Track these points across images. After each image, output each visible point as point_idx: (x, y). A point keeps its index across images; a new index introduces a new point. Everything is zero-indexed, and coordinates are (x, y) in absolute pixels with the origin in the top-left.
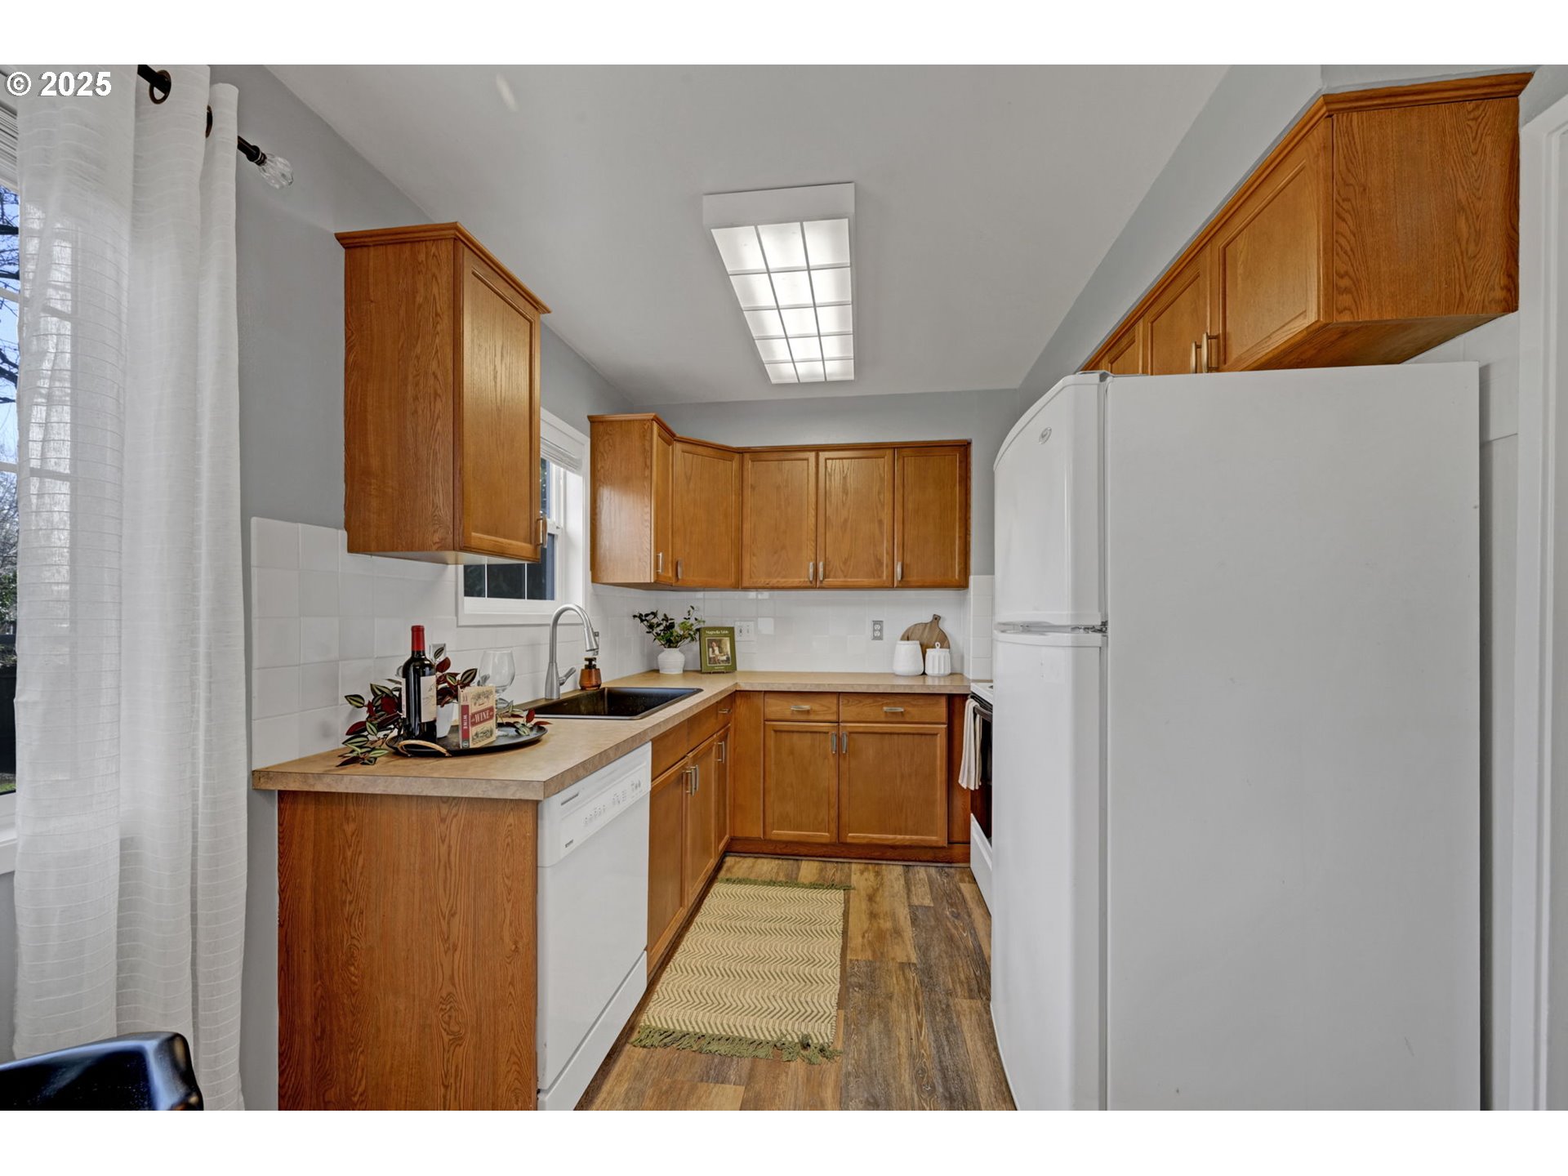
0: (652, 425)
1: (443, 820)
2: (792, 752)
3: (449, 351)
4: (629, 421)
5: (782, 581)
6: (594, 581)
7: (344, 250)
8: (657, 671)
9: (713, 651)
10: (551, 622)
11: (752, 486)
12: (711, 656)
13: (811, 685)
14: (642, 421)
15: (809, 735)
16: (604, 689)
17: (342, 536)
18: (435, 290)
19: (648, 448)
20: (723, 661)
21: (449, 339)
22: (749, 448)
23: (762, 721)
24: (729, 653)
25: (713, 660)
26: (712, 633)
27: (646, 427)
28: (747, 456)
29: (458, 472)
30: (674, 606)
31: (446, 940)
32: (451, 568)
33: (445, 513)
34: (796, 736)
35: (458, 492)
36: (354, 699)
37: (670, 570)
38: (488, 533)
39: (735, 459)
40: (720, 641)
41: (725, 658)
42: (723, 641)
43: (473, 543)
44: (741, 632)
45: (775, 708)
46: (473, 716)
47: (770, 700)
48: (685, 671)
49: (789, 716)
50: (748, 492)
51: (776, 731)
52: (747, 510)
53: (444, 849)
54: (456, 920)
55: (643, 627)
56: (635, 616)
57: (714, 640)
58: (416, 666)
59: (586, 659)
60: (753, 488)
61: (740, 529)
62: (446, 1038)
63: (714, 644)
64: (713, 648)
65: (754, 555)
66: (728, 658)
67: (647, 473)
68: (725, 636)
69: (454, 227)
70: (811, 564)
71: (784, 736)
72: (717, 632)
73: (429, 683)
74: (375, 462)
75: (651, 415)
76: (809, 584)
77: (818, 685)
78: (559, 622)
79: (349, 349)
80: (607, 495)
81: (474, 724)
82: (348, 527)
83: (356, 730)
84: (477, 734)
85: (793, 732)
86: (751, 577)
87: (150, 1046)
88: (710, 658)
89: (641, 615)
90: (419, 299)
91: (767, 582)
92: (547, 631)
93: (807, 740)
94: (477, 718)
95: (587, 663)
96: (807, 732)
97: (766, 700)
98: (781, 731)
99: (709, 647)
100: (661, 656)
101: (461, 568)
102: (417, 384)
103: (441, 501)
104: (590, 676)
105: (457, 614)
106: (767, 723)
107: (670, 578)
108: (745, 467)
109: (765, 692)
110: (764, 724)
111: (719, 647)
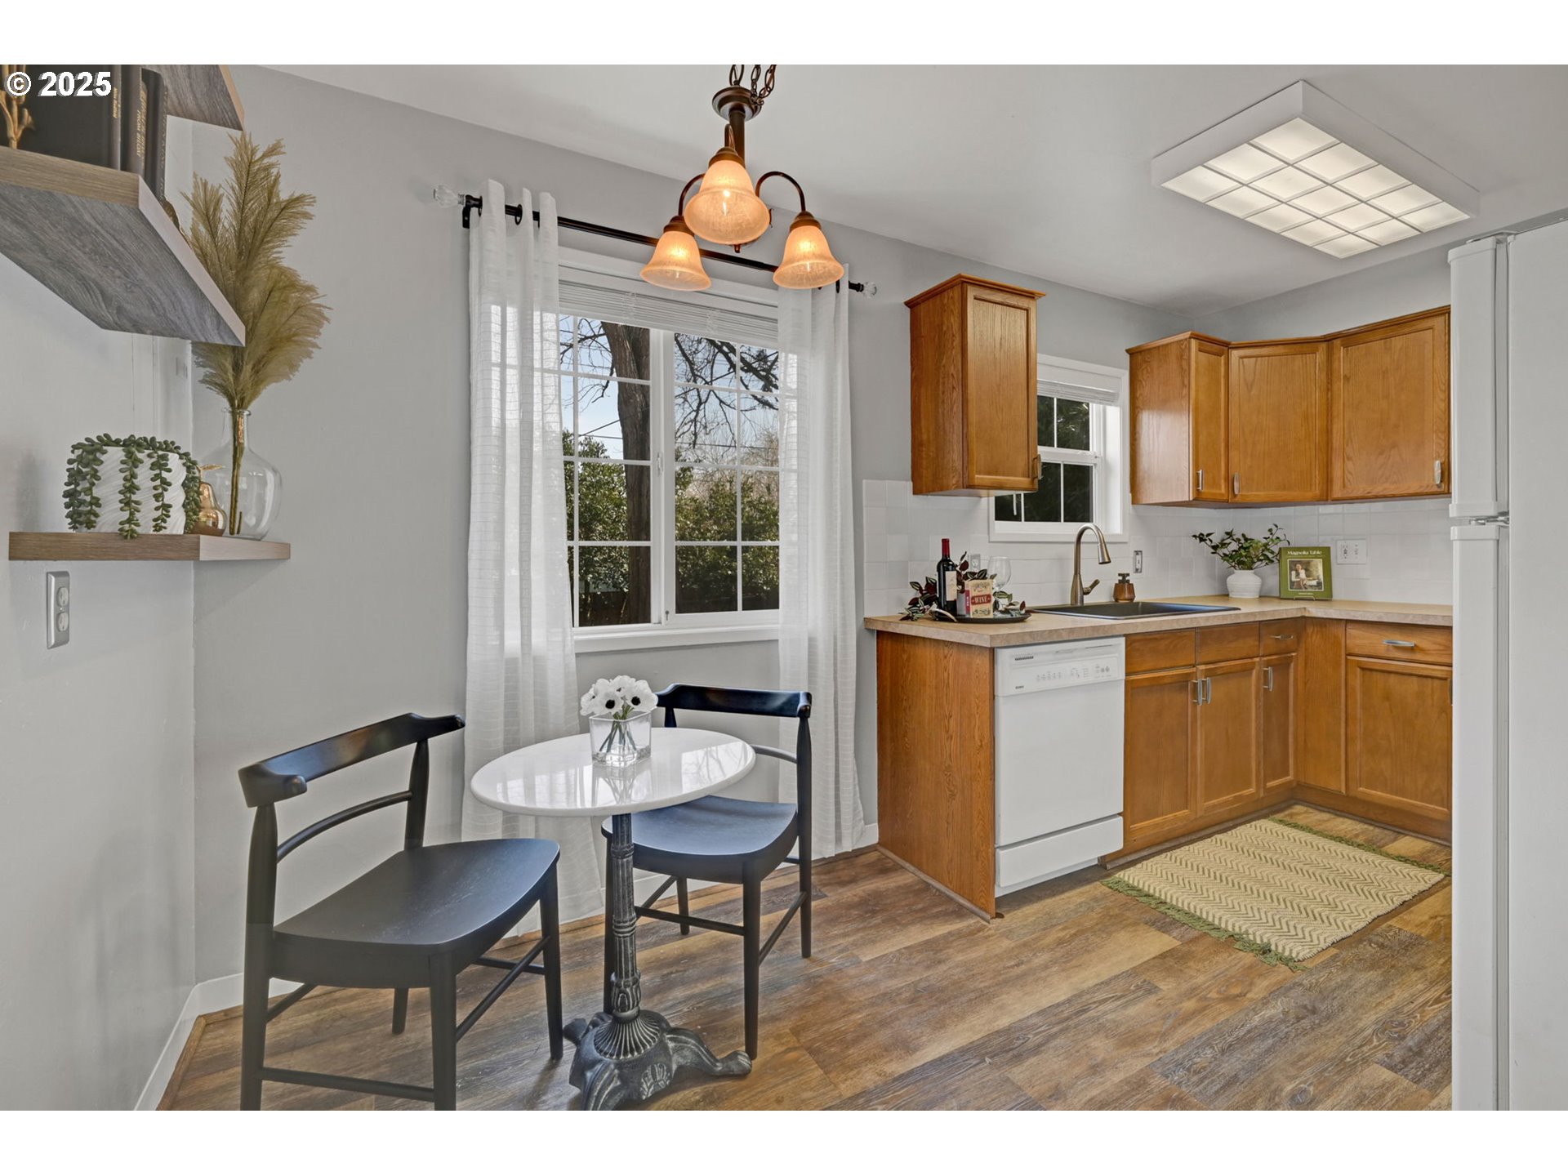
0: (1190, 343)
1: (945, 657)
2: (1387, 697)
3: (959, 358)
4: (1167, 345)
5: (1392, 489)
6: (1133, 503)
7: (909, 309)
8: (1228, 595)
9: (1298, 574)
10: (1074, 539)
11: (1345, 376)
12: (1294, 579)
13: (1415, 616)
14: (1180, 342)
15: (1415, 678)
16: (1138, 603)
17: (910, 484)
18: (952, 320)
19: (1185, 367)
20: (1311, 586)
21: (959, 350)
22: (1339, 333)
23: (1343, 657)
24: (1321, 577)
25: (1298, 585)
26: (1295, 553)
27: (1183, 347)
28: (1337, 342)
29: (965, 437)
30: (1253, 524)
31: (947, 732)
32: (984, 500)
33: (958, 464)
34: (1393, 679)
35: (965, 449)
36: (914, 584)
37: (1223, 487)
38: (989, 474)
39: (1321, 350)
40: (1309, 563)
41: (1314, 583)
42: (1312, 563)
43: (976, 482)
44: (1345, 552)
45: (1360, 640)
46: (973, 598)
47: (1353, 631)
48: (1260, 597)
49: (1382, 653)
50: (1339, 385)
51: (1363, 669)
52: (1338, 407)
53: (946, 675)
54: (952, 721)
55: (1205, 547)
56: (1195, 536)
57: (1300, 562)
58: (945, 564)
59: (1120, 575)
60: (1347, 379)
61: (1328, 432)
62: (948, 793)
63: (1299, 566)
64: (1297, 571)
65: (1349, 459)
66: (1319, 584)
67: (1185, 391)
68: (1316, 557)
69: (960, 276)
70: (1437, 463)
71: (1377, 676)
72: (1304, 553)
73: (951, 576)
74: (925, 437)
75: (1188, 334)
76: (1435, 489)
77: (1424, 617)
78: (1082, 540)
79: (912, 370)
80: (1147, 420)
81: (974, 603)
82: (913, 479)
83: (914, 602)
84: (976, 611)
85: (1390, 672)
86: (1344, 486)
87: (801, 693)
88: (1292, 583)
89: (1201, 534)
90: (945, 328)
91: (1369, 490)
92: (1073, 547)
93: (1413, 685)
94: (977, 600)
95: (1121, 578)
96: (1411, 675)
97: (1348, 630)
98: (1371, 670)
99: (1291, 570)
100: (1230, 579)
101: (992, 500)
102: (944, 383)
103: (955, 457)
104: (1122, 591)
105: (989, 534)
106: (1349, 657)
107: (1223, 495)
108: (1336, 356)
109: (1348, 621)
110: (1346, 658)
111: (1306, 570)
